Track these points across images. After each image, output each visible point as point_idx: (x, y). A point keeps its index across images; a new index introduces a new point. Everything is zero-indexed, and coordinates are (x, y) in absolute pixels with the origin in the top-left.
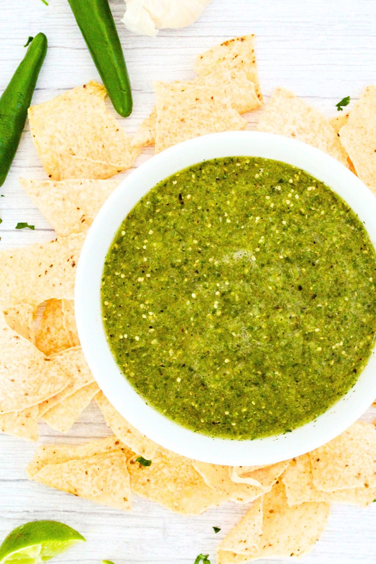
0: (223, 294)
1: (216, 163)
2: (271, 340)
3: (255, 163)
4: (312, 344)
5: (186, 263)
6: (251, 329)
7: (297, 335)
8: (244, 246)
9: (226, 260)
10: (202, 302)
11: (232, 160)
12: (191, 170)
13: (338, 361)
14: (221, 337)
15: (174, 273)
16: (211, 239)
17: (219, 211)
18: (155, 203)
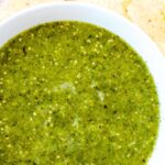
0: (54, 113)
1: (47, 26)
2: (87, 142)
3: (72, 25)
4: (114, 144)
5: (29, 92)
6: (74, 135)
7: (105, 138)
8: (68, 81)
9: (56, 90)
10: (41, 118)
11: (57, 24)
12: (31, 31)
13: (133, 154)
14: (54, 141)
15: (21, 100)
16: (45, 76)
17: (50, 58)
18: (7, 54)
